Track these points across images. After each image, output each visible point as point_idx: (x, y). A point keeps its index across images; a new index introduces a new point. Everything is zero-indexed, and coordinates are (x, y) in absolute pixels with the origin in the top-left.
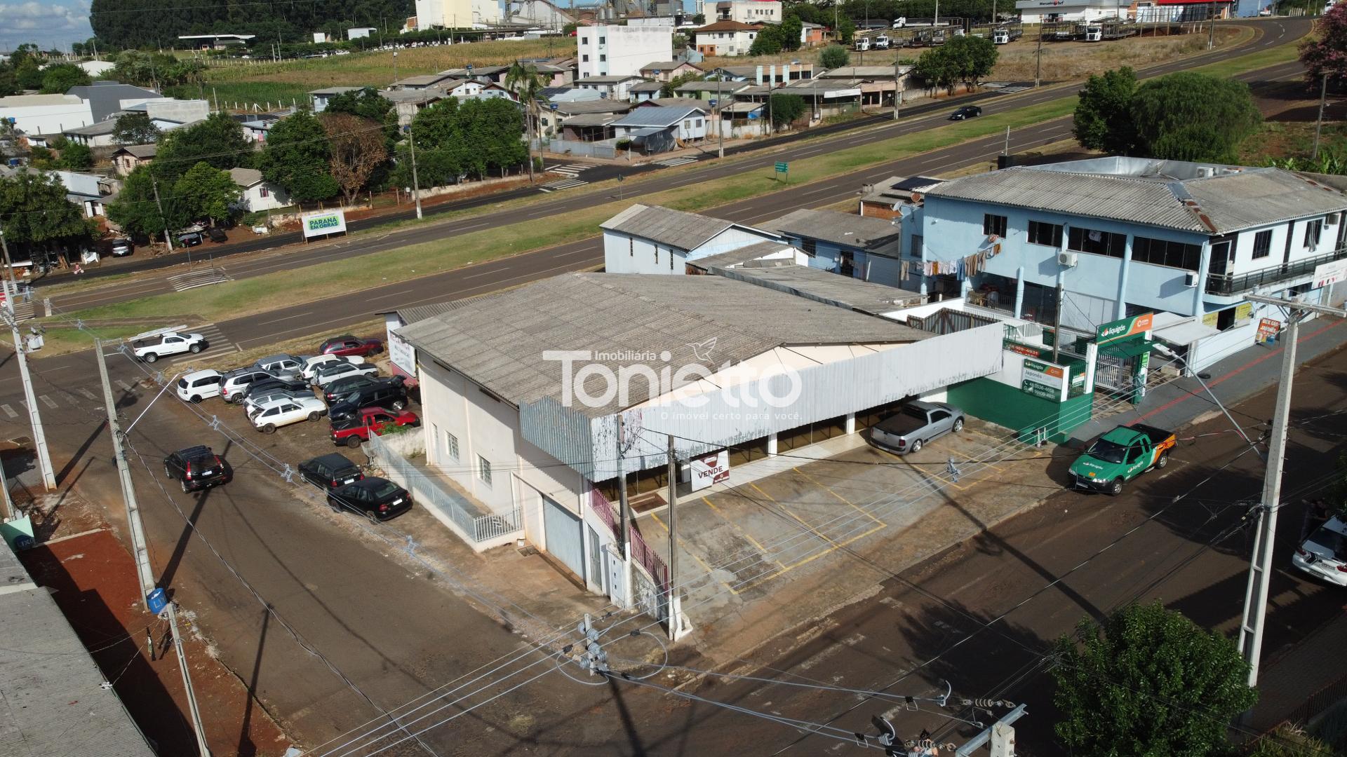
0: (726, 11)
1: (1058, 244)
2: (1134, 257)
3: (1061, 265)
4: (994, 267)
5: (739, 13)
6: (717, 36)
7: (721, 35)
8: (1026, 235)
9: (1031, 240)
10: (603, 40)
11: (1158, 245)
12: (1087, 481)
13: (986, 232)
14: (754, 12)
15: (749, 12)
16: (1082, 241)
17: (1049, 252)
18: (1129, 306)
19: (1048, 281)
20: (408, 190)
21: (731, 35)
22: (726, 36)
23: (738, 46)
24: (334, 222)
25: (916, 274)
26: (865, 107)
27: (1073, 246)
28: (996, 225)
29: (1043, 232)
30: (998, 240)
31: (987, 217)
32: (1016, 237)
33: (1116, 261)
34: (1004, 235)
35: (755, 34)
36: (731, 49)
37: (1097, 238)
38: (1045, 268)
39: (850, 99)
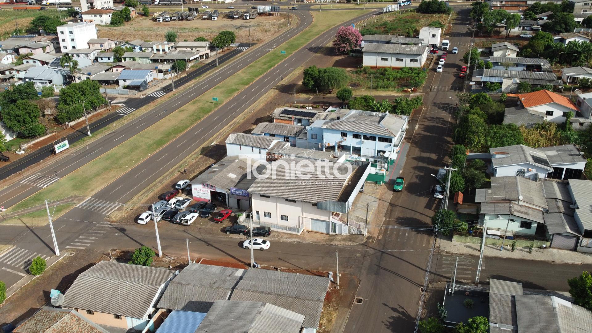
0: (92, 4)
1: (361, 139)
2: (378, 141)
3: (361, 143)
4: (344, 143)
5: (98, 5)
6: (93, 16)
7: (95, 16)
8: (352, 137)
9: (353, 137)
10: (71, 33)
11: (383, 138)
12: (398, 190)
13: (341, 136)
14: (103, 3)
15: (101, 3)
16: (365, 138)
17: (358, 140)
18: (378, 150)
19: (358, 146)
20: (67, 123)
21: (101, 16)
22: (98, 16)
23: (104, 21)
24: (65, 145)
25: (322, 145)
26: (201, 60)
27: (364, 139)
28: (344, 134)
29: (356, 136)
30: (345, 138)
31: (341, 133)
32: (350, 137)
33: (374, 142)
34: (346, 137)
35: (111, 15)
36: (102, 22)
37: (369, 137)
38: (357, 143)
39: (196, 59)
